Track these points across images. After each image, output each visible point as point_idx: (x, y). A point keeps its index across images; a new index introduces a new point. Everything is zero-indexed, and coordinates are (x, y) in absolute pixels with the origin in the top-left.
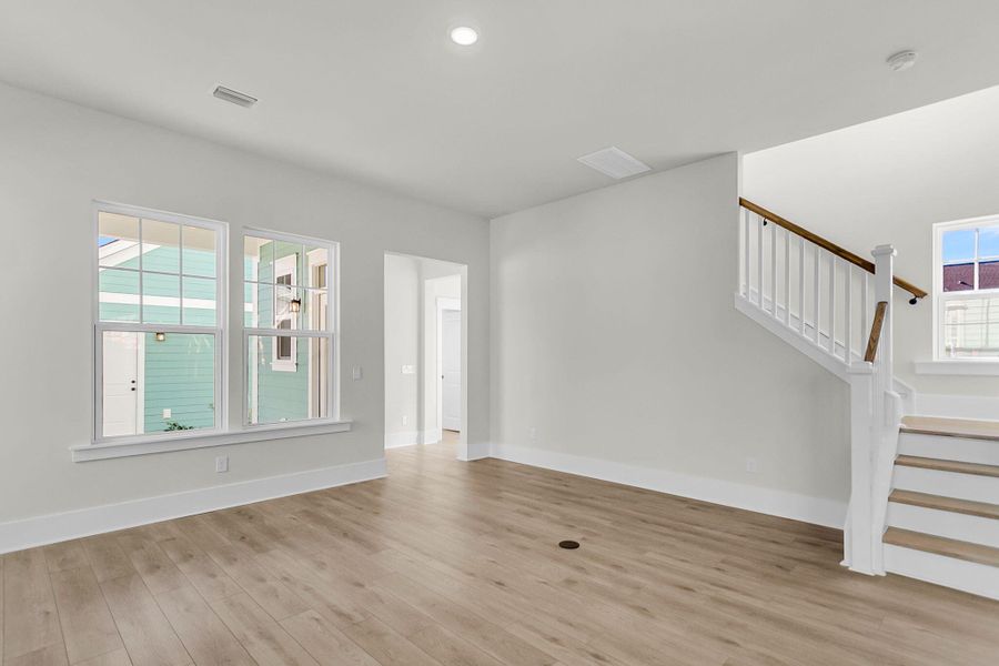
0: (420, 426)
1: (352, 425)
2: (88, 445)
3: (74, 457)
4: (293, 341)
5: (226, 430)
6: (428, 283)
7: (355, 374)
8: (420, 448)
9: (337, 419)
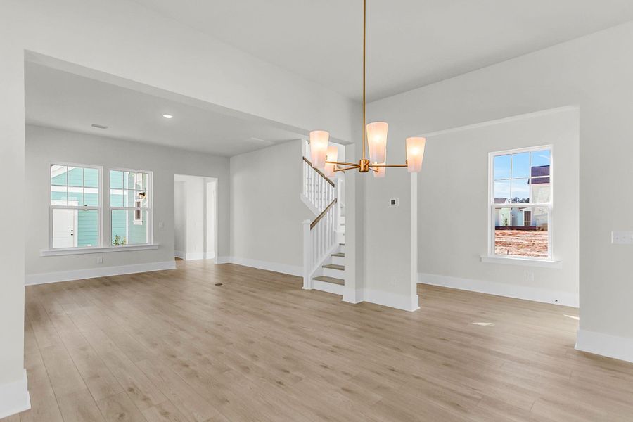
0: (205, 251)
1: (159, 247)
2: (47, 251)
3: (42, 255)
4: (141, 211)
5: (102, 247)
6: (208, 184)
7: (160, 225)
8: (205, 259)
9: (152, 244)
